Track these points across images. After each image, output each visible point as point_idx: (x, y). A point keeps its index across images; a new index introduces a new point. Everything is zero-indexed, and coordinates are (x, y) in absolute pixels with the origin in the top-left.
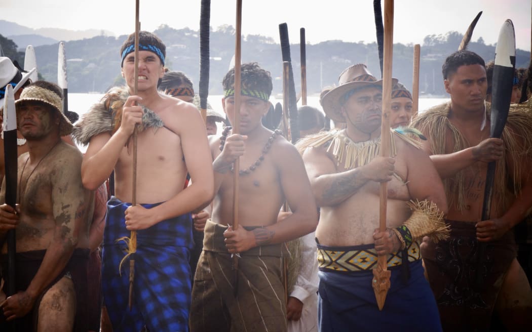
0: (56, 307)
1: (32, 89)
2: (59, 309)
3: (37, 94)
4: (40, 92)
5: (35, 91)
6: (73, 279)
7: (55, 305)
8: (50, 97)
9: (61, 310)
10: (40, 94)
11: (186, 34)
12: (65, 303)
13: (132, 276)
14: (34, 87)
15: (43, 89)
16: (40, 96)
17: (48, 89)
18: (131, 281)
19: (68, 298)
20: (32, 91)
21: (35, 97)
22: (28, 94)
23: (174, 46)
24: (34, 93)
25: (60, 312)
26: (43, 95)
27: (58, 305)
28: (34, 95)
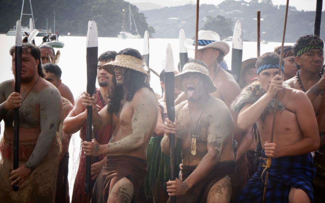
0: (219, 192)
1: (192, 64)
2: (221, 193)
3: (196, 68)
4: (197, 67)
5: (194, 66)
6: (231, 180)
7: (218, 191)
8: (203, 70)
9: (221, 194)
10: (197, 68)
11: (242, 4)
12: (225, 191)
13: (266, 182)
14: (193, 64)
15: (198, 65)
16: (197, 69)
17: (201, 65)
18: (266, 185)
19: (226, 189)
20: (192, 66)
21: (194, 70)
22: (189, 68)
23: (235, 11)
24: (193, 67)
25: (221, 195)
26: (199, 68)
27: (220, 191)
28: (193, 68)
